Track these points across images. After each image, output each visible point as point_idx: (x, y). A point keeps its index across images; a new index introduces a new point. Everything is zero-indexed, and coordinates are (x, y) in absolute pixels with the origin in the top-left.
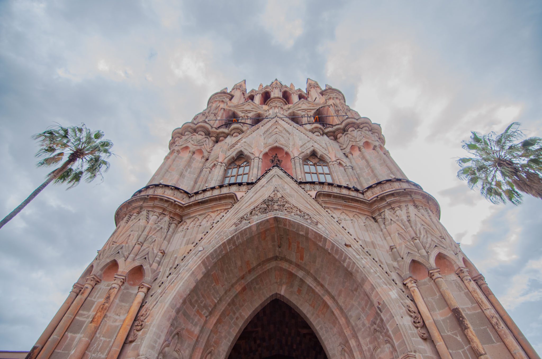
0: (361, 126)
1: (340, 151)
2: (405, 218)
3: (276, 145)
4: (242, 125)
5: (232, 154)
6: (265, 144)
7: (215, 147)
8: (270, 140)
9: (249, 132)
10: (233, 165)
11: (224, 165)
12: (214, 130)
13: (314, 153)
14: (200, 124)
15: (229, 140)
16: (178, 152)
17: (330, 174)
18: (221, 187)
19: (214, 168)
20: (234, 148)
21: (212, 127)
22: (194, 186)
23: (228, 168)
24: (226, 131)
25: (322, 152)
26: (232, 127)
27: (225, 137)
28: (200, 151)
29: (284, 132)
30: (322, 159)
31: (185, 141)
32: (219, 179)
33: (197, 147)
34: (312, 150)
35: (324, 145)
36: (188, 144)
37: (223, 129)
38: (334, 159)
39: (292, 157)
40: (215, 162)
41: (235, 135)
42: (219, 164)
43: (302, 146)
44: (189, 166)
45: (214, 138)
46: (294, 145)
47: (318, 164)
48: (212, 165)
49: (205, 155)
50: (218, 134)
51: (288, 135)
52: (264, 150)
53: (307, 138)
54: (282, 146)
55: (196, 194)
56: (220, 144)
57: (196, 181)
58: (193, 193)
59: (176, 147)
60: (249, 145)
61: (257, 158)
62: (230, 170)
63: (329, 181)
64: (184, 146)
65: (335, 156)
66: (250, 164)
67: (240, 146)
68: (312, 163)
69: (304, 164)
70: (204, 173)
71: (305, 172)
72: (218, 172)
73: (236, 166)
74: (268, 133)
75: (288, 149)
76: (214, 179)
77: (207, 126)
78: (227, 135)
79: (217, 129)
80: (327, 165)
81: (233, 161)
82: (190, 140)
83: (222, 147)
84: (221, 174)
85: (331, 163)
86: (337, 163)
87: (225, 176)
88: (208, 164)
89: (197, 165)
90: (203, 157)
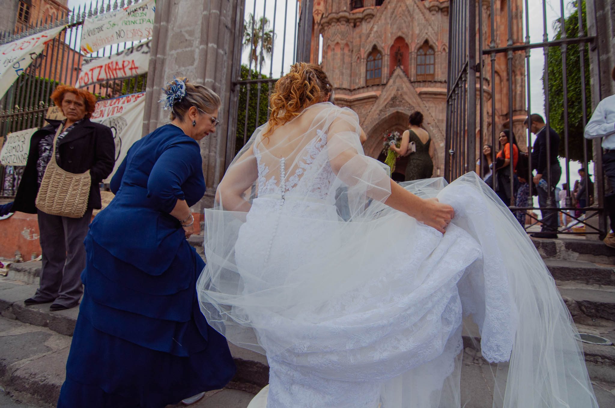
3: (400, 34)
4: (373, 8)
5: (369, 48)
6: (392, 34)
7: (355, 33)
8: (395, 27)
9: (378, 14)
10: (371, 57)
11: (365, 60)
12: (352, 16)
13: (426, 42)
14: (341, 14)
15: (365, 27)
16: (334, 49)
17: (434, 64)
18: (367, 87)
19: (358, 62)
20: (369, 39)
21: (350, 14)
22: (351, 81)
23: (367, 61)
24: (360, 16)
25: (433, 41)
26: (365, 13)
27: (361, 22)
28: (347, 45)
29: (406, 13)
30: (431, 48)
31: (335, 34)
32: (364, 76)
33: (344, 42)
34: (425, 39)
35: (436, 28)
36: (338, 39)
37: (359, 13)
38: (440, 47)
39: (410, 51)
40: (358, 55)
41: (368, 20)
42: (362, 60)
43: (419, 35)
44: (344, 63)
45: (352, 24)
46: (412, 35)
47: (428, 53)
48: (357, 57)
49: (351, 47)
50: (355, 19)
51: (409, 18)
52: (391, 42)
53: (423, 21)
54: (404, 36)
55: (354, 90)
56: (357, 30)
57: (351, 76)
58: (352, 88)
59: (329, 41)
60: (380, 37)
61: (386, 56)
62: (369, 63)
63: (432, 72)
64: (336, 42)
65: (442, 42)
66: (382, 59)
67: (373, 37)
68: (423, 53)
69: (417, 55)
70: (353, 67)
71: (417, 65)
72: (363, 69)
73: (372, 59)
74: (394, 16)
75: (408, 40)
76: (362, 76)
77: (346, 14)
78: (362, 19)
79: (353, 14)
80: (434, 54)
81: (370, 54)
82: (338, 34)
83: (360, 37)
84: (365, 70)
85: (436, 53)
86: (442, 50)
87: (367, 71)
88: (354, 57)
89: (347, 59)
90: (349, 50)
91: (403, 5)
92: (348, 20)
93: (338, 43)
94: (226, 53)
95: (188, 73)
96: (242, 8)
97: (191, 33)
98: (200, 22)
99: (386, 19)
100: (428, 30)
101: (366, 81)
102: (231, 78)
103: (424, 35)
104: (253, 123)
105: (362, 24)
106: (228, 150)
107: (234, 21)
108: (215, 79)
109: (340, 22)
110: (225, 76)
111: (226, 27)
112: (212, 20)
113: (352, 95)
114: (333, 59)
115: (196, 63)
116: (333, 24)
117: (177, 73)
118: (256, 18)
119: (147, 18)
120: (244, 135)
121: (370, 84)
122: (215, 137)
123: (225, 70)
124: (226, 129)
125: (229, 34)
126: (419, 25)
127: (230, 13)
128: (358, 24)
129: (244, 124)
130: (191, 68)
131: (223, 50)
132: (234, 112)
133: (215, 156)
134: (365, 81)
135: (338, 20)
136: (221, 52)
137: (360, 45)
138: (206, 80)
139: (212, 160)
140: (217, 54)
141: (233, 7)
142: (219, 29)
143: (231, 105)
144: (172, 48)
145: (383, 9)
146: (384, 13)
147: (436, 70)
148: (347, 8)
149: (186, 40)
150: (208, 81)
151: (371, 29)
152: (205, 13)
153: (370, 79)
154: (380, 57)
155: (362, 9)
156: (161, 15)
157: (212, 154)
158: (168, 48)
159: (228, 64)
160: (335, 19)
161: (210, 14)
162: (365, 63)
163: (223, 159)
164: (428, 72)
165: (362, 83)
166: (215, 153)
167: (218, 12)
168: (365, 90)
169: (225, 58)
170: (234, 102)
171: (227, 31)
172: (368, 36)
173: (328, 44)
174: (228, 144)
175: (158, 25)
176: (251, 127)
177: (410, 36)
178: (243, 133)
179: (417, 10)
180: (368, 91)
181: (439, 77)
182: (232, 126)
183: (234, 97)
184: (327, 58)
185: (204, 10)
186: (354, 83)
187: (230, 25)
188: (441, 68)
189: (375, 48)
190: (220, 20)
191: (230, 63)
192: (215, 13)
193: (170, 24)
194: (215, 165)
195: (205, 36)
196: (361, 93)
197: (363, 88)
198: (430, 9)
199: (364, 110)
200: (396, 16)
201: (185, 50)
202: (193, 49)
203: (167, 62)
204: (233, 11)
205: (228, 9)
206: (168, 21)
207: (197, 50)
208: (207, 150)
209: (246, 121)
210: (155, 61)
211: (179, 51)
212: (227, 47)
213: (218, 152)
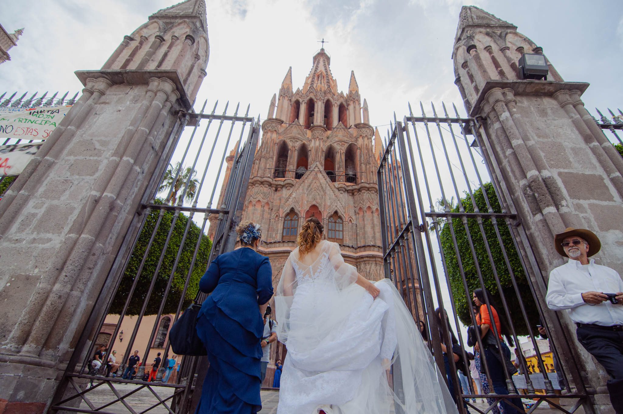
0: (370, 189)
1: (353, 208)
2: (368, 270)
3: (314, 203)
4: (293, 179)
5: (288, 210)
6: (307, 201)
7: (276, 195)
8: (311, 197)
9: (297, 185)
10: (288, 217)
11: (283, 219)
12: (274, 182)
13: (336, 213)
14: (265, 179)
15: (285, 193)
16: (255, 205)
17: (343, 231)
18: (283, 242)
19: (277, 219)
20: (288, 203)
21: (273, 180)
22: (268, 235)
23: (285, 220)
24: (282, 183)
25: (341, 212)
26: (286, 182)
27: (281, 188)
28: (267, 203)
29: (320, 188)
30: (340, 217)
31: (257, 193)
32: (281, 232)
33: (266, 201)
34: (335, 210)
35: (343, 204)
36: (260, 198)
37: (280, 181)
38: (347, 219)
39: (323, 218)
40: (277, 214)
41: (288, 188)
42: (280, 218)
43: (330, 206)
44: (263, 218)
45: (274, 189)
46: (325, 206)
47: (337, 221)
48: (276, 215)
49: (271, 206)
50: (277, 185)
51: (322, 193)
52: (307, 208)
53: (334, 197)
54: (317, 205)
55: (271, 243)
56: (278, 194)
57: (268, 231)
58: (268, 241)
59: (251, 198)
60: (297, 202)
61: (302, 218)
62: (286, 222)
63: (341, 237)
64: (257, 199)
65: (348, 215)
66: (298, 220)
67: (292, 201)
68: (333, 221)
69: (329, 222)
70: (271, 224)
71: (328, 230)
72: (280, 226)
73: (290, 219)
74: (310, 189)
75: (321, 209)
76: (279, 232)
77: (270, 180)
78: (283, 186)
79: (276, 181)
80: (342, 223)
81: (288, 214)
82: (260, 194)
83: (280, 200)
84: (282, 227)
85: (344, 223)
86: (349, 221)
87: (284, 228)
88: (273, 215)
89: (266, 216)
90: (269, 208)
91: (317, 182)
92: (270, 185)
93: (259, 201)
94: (143, 173)
95: (82, 183)
96: (176, 137)
97: (104, 143)
98: (120, 136)
99: (303, 190)
100: (337, 203)
101: (283, 236)
102: (141, 199)
103: (334, 207)
104: (153, 261)
105: (282, 190)
106: (105, 289)
107: (163, 146)
108: (118, 195)
109: (263, 185)
110: (133, 196)
111: (153, 148)
112: (136, 137)
113: (268, 248)
114: (253, 213)
115: (97, 175)
116: (257, 185)
117: (66, 180)
118: (183, 166)
119: (53, 121)
120: (136, 274)
121: (286, 239)
122: (90, 269)
123: (136, 189)
124: (112, 260)
125: (153, 156)
126: (330, 199)
127: (162, 137)
128: (279, 189)
129: (141, 261)
130: (88, 178)
131: (140, 168)
132: (132, 240)
133: (80, 298)
134: (281, 237)
135: (262, 183)
136: (137, 168)
137: (280, 206)
138: (105, 194)
139: (71, 303)
140: (131, 170)
141: (167, 133)
142: (142, 147)
143: (130, 230)
144: (71, 153)
145: (301, 182)
146: (302, 185)
147: (345, 236)
148: (271, 175)
149: (95, 149)
150: (107, 196)
151: (290, 195)
152: (131, 128)
153: (286, 236)
154: (297, 219)
155: (284, 179)
156: (72, 120)
157: (75, 293)
158: (65, 152)
159: (142, 184)
160: (260, 181)
161: (136, 130)
162: (283, 222)
163: (92, 303)
164: (337, 237)
165: (279, 238)
166: (82, 292)
167: (148, 132)
168: (281, 244)
169: (140, 177)
170: (136, 227)
171: (152, 151)
172: (287, 200)
173: (249, 201)
174: (108, 281)
175: (63, 128)
176: (149, 266)
177: (323, 206)
178: (136, 271)
179: (329, 188)
180: (283, 246)
181: (347, 242)
182: (123, 257)
183: (138, 222)
184: (247, 211)
185: (131, 125)
186: (270, 238)
187: (157, 148)
188: (348, 236)
189: (292, 210)
190: (146, 139)
191: (146, 183)
192: (143, 130)
193: (81, 130)
194: (75, 311)
195: (122, 149)
196: (277, 247)
197: (279, 242)
198: (339, 189)
199: (279, 264)
200: (311, 189)
201: (88, 158)
202: (99, 158)
203: (56, 167)
204: (165, 136)
205: (160, 133)
206: (78, 127)
207: (105, 162)
208: (69, 286)
209: (145, 257)
210: (40, 162)
211: (81, 158)
212: (146, 167)
213: (87, 291)
